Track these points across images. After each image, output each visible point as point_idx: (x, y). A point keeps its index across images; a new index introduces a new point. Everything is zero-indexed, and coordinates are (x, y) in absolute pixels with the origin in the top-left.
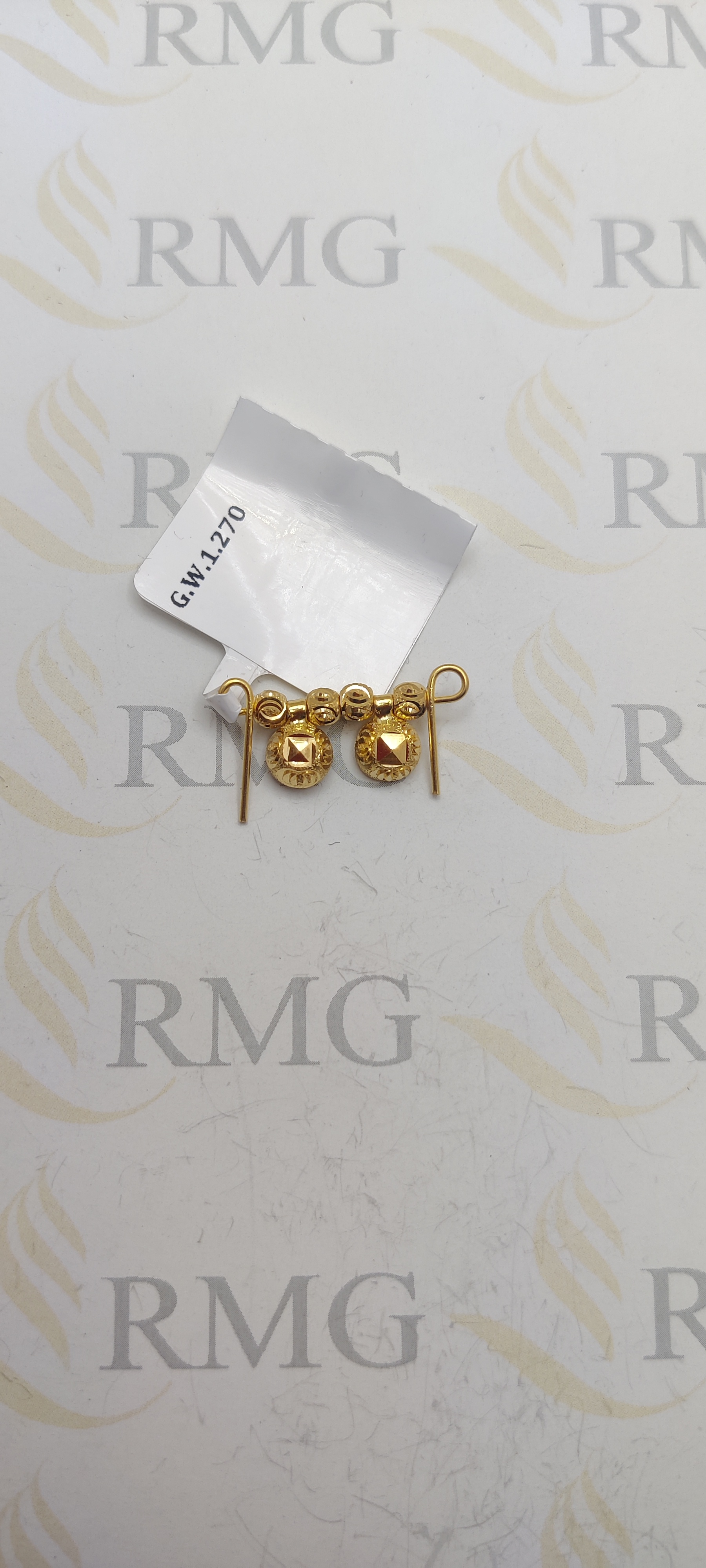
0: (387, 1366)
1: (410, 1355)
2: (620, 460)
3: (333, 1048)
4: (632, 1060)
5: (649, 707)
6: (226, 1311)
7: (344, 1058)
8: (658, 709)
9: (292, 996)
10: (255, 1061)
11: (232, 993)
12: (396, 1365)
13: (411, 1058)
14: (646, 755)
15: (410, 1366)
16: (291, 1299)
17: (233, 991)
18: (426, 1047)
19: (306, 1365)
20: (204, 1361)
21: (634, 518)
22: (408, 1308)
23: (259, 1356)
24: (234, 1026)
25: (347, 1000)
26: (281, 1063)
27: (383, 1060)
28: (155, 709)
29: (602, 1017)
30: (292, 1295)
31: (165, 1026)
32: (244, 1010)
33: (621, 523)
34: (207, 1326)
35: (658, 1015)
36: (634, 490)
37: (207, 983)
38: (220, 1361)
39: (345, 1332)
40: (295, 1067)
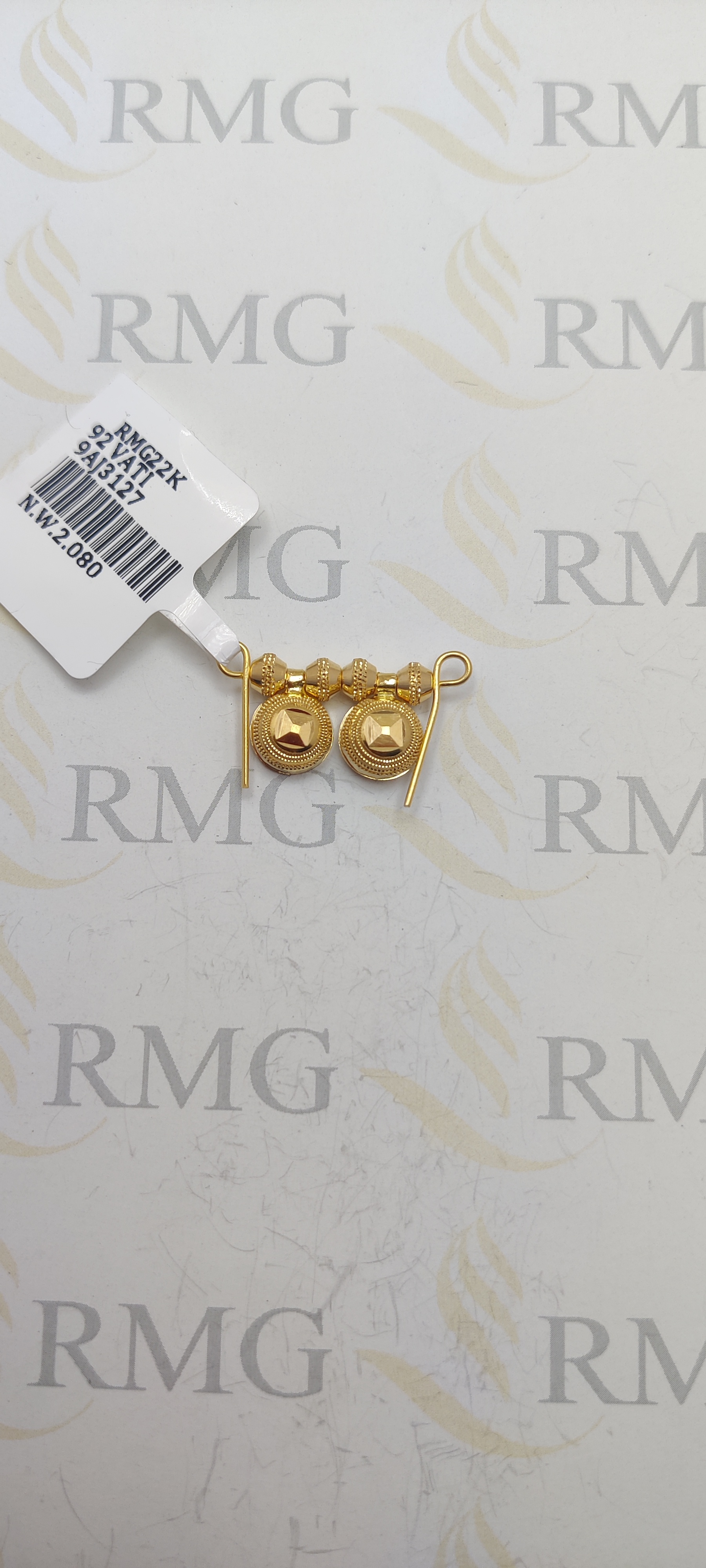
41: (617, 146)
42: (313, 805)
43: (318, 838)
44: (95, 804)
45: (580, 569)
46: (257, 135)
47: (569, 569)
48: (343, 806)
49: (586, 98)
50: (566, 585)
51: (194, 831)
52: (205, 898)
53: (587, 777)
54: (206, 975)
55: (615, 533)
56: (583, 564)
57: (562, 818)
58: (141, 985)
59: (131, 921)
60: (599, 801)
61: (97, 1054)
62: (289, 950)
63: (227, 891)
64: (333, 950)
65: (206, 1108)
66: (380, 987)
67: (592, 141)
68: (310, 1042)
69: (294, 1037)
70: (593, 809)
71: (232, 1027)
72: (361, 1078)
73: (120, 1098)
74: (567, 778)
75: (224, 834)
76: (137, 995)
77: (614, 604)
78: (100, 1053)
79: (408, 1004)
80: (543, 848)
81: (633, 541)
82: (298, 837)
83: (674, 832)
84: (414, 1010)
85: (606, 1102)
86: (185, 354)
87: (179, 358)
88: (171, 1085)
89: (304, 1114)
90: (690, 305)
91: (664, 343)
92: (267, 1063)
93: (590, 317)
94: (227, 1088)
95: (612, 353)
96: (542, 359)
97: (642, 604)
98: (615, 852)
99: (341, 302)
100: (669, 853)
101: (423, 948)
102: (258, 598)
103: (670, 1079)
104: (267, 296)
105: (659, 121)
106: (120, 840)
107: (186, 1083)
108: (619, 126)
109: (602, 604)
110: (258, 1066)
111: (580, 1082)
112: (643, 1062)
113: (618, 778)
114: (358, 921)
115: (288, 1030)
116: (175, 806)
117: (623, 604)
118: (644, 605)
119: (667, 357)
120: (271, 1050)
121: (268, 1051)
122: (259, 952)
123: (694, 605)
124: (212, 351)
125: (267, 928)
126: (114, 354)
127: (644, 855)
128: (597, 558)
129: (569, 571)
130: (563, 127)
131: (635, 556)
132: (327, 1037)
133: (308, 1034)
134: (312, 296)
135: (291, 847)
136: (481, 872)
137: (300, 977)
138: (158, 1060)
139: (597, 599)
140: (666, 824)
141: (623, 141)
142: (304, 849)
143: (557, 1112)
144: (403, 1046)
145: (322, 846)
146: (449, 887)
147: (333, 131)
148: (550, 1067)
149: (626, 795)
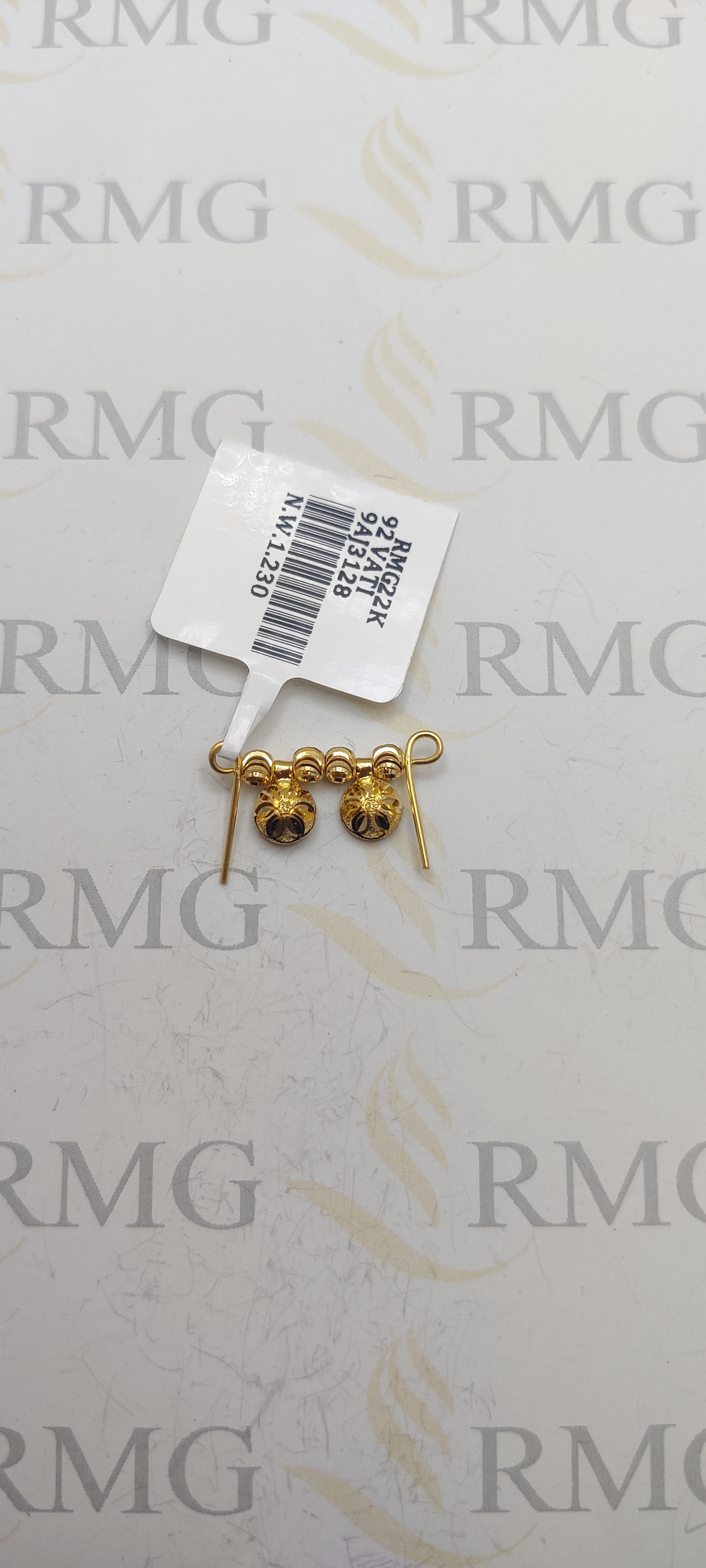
0: (226, 1227)
1: (247, 1217)
2: (468, 399)
3: (185, 934)
4: (463, 947)
5: (490, 625)
6: (78, 1174)
7: (195, 942)
8: (498, 626)
9: (148, 886)
10: (112, 944)
11: (92, 883)
12: (234, 1226)
13: (258, 943)
14: (486, 670)
15: (247, 1227)
16: (138, 1163)
17: (93, 881)
18: (272, 933)
19: (151, 1225)
20: (56, 1220)
21: (479, 451)
22: (245, 1174)
23: (107, 1216)
24: (93, 913)
25: (199, 890)
26: (136, 947)
27: (231, 945)
28: (28, 622)
29: (437, 907)
30: (139, 1160)
31: (29, 912)
32: (103, 898)
33: (468, 456)
34: (59, 1187)
35: (488, 906)
36: (482, 426)
37: (69, 874)
38: (71, 1219)
39: (187, 1195)
40: (148, 950)
41: (530, 242)
42: (235, 906)
43: (240, 939)
44: (8, 910)
45: (501, 660)
46: (174, 234)
47: (490, 660)
48: (266, 906)
49: (500, 195)
50: (488, 675)
51: (112, 935)
52: (123, 1006)
53: (513, 871)
54: (125, 1087)
55: (536, 623)
56: (504, 655)
57: (490, 914)
58: (58, 1098)
59: (46, 1032)
60: (526, 895)
61: (14, 1171)
62: (211, 1058)
63: (146, 998)
64: (257, 1057)
65: (128, 1226)
66: (306, 1095)
67: (505, 236)
68: (234, 1154)
69: (218, 1150)
70: (521, 903)
71: (152, 1141)
72: (287, 1191)
73: (39, 1217)
74: (494, 872)
75: (143, 939)
76: (54, 1109)
77: (536, 694)
78: (17, 1171)
79: (334, 1112)
80: (471, 944)
81: (554, 631)
82: (219, 939)
83: (603, 926)
84: (341, 1118)
85: (538, 1208)
86: (102, 450)
87: (96, 454)
88: (91, 1202)
89: (229, 1229)
90: (606, 396)
91: (581, 435)
92: (189, 1178)
93: (507, 409)
94: (149, 1204)
95: (530, 445)
96: (460, 452)
97: (565, 694)
98: (543, 948)
99: (258, 398)
100: (598, 948)
101: (350, 1052)
102: (177, 694)
103: (602, 1182)
104: (184, 393)
105: (571, 215)
106: (34, 947)
107: (107, 1201)
108: (531, 223)
109: (525, 695)
110: (180, 1182)
111: (511, 1188)
112: (575, 1165)
113: (545, 871)
114: (283, 1026)
115: (212, 1143)
116: (92, 909)
117: (544, 694)
118: (566, 696)
119: (585, 448)
120: (193, 1164)
121: (191, 1165)
122: (180, 1062)
123: (617, 694)
124: (129, 447)
125: (188, 1036)
126: (31, 451)
127: (573, 950)
128: (518, 649)
129: (491, 662)
130: (477, 224)
131: (556, 646)
132: (252, 1149)
133: (232, 1146)
134: (229, 392)
135: (212, 951)
136: (408, 972)
137: (223, 1087)
138: (77, 1177)
139: (519, 690)
140: (594, 918)
141: (536, 237)
142: (227, 952)
143: (488, 1219)
144: (330, 1156)
145: (245, 949)
146: (376, 988)
147: (249, 228)
148: (481, 1173)
149: (553, 889)
